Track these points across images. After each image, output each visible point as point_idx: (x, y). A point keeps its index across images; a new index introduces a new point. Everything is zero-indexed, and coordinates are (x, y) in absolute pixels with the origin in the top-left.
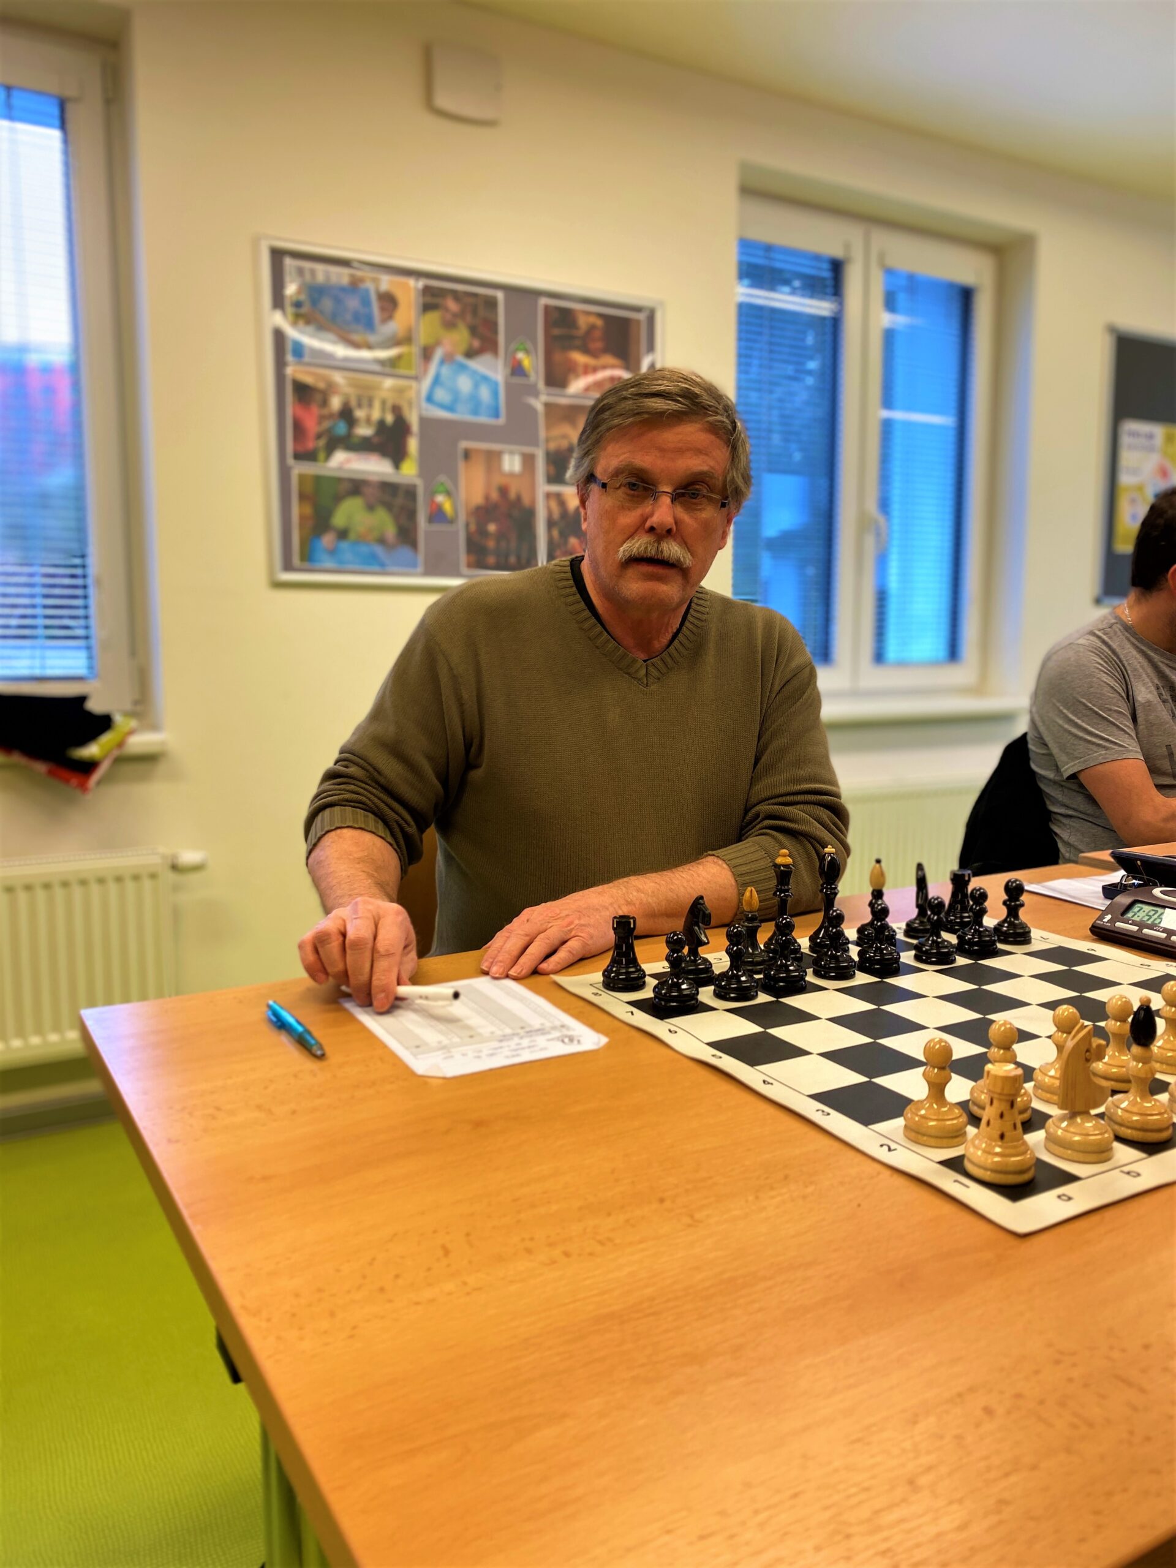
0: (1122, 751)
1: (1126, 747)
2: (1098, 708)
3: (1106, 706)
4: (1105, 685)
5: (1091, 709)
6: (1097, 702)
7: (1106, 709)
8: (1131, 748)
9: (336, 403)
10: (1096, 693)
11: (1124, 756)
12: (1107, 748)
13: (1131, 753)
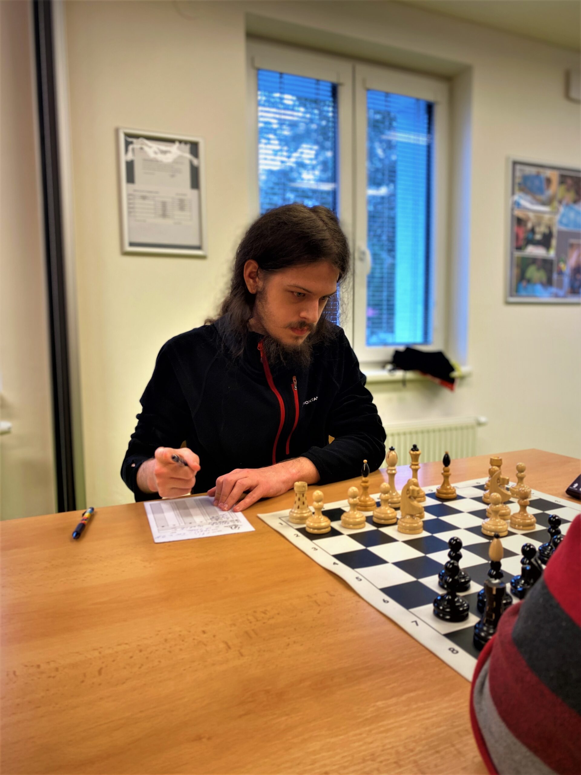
9: (529, 225)
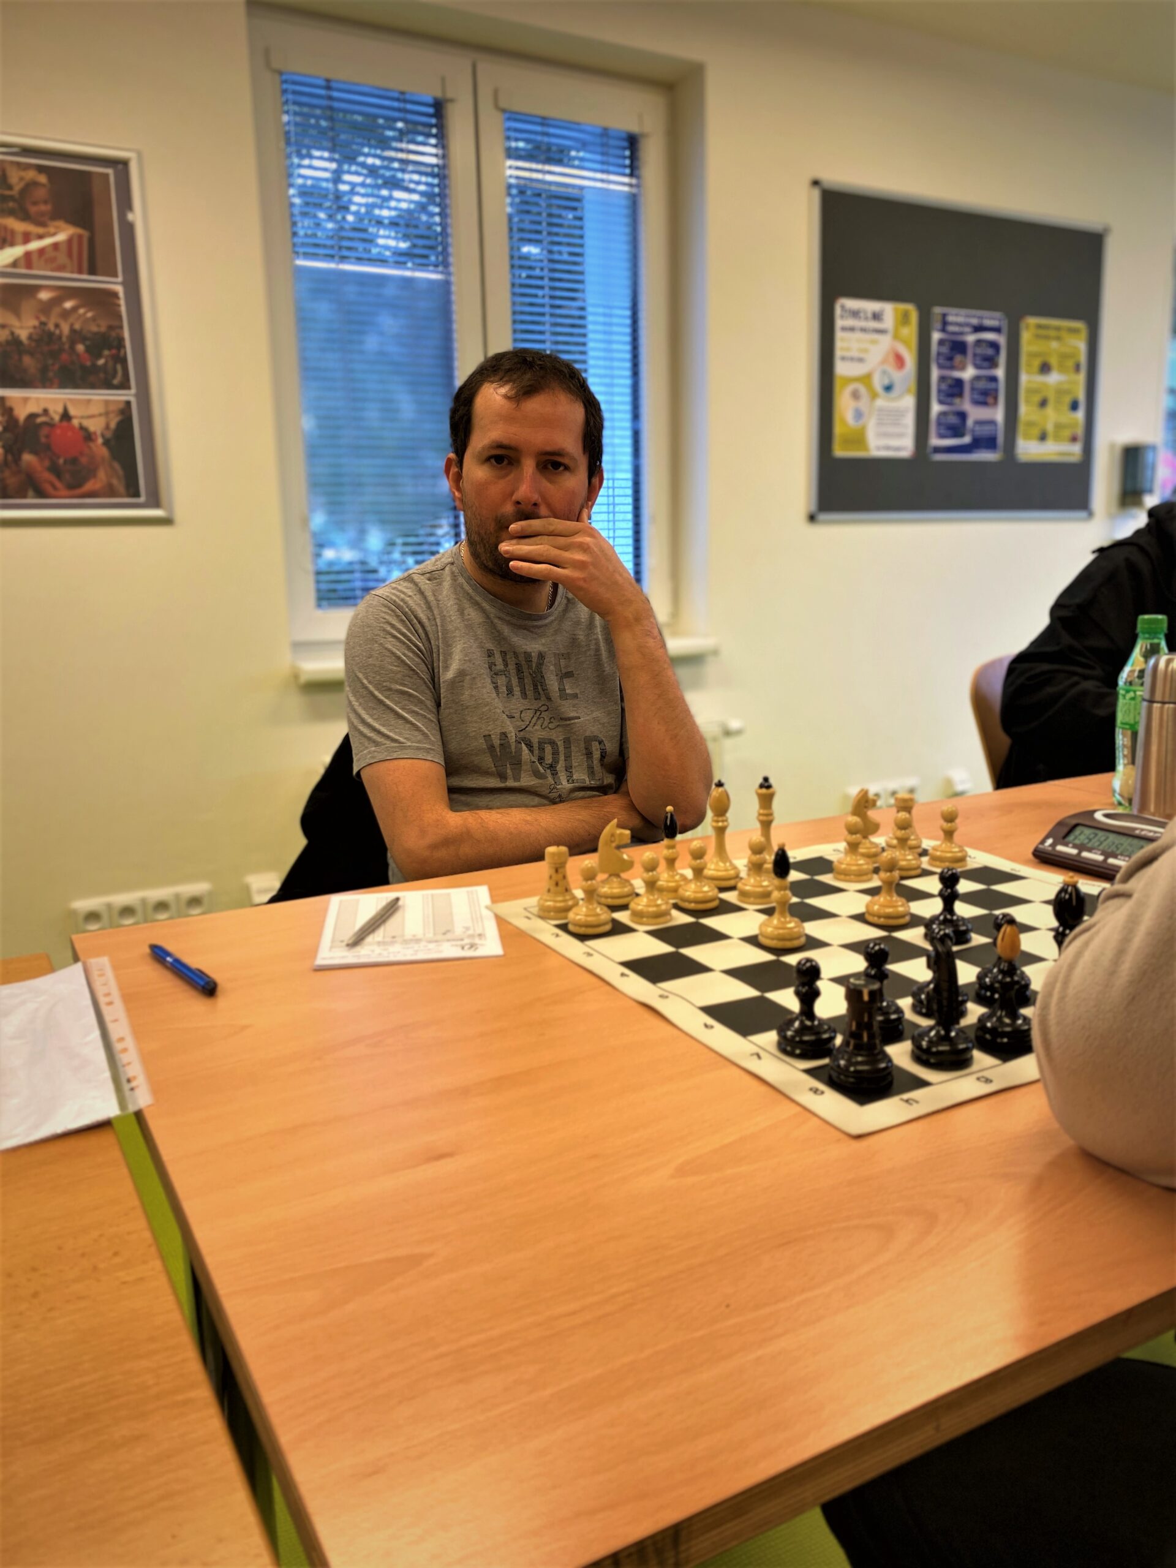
0: (393, 747)
1: (400, 743)
2: (374, 687)
3: (385, 684)
4: (388, 654)
5: (366, 688)
6: (374, 677)
7: (384, 689)
8: (409, 744)
10: (375, 665)
11: (395, 755)
12: (377, 744)
13: (407, 751)
